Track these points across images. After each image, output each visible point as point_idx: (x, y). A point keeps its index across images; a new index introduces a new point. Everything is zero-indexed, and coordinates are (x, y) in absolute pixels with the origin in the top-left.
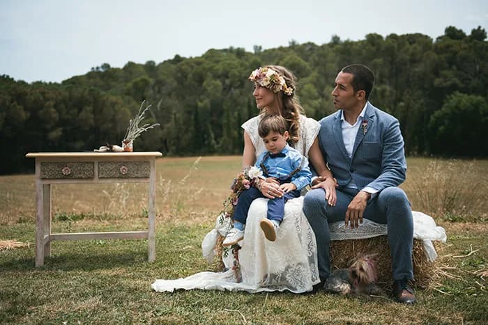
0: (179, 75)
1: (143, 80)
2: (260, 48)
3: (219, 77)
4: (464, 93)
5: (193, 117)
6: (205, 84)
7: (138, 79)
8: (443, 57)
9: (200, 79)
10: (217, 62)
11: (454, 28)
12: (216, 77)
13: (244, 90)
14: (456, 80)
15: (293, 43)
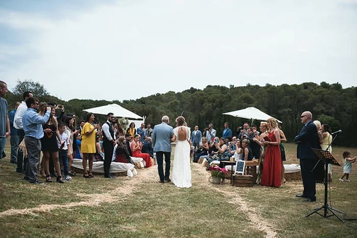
0: (192, 100)
1: (175, 102)
2: (233, 86)
3: (211, 102)
4: (326, 115)
5: (197, 120)
6: (204, 104)
7: (173, 101)
8: (317, 96)
9: (202, 102)
10: (210, 94)
11: (325, 82)
12: (209, 102)
13: (223, 108)
14: (323, 108)
15: (249, 84)
